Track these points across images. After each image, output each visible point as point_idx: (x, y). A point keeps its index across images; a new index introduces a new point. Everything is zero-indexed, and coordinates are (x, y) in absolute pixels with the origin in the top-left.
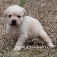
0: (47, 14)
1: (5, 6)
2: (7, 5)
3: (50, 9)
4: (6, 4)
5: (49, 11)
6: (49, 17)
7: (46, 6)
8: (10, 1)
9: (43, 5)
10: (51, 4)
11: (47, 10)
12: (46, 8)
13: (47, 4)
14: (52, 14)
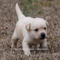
0: (53, 27)
1: (4, 25)
2: (6, 24)
3: (56, 22)
4: (5, 22)
5: (55, 24)
6: (56, 31)
7: (51, 19)
8: (10, 19)
9: (48, 19)
10: (57, 16)
11: (52, 24)
12: (52, 22)
13: (52, 17)
14: (58, 28)
